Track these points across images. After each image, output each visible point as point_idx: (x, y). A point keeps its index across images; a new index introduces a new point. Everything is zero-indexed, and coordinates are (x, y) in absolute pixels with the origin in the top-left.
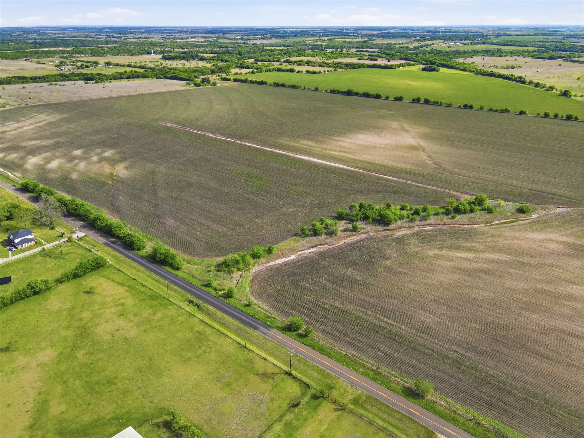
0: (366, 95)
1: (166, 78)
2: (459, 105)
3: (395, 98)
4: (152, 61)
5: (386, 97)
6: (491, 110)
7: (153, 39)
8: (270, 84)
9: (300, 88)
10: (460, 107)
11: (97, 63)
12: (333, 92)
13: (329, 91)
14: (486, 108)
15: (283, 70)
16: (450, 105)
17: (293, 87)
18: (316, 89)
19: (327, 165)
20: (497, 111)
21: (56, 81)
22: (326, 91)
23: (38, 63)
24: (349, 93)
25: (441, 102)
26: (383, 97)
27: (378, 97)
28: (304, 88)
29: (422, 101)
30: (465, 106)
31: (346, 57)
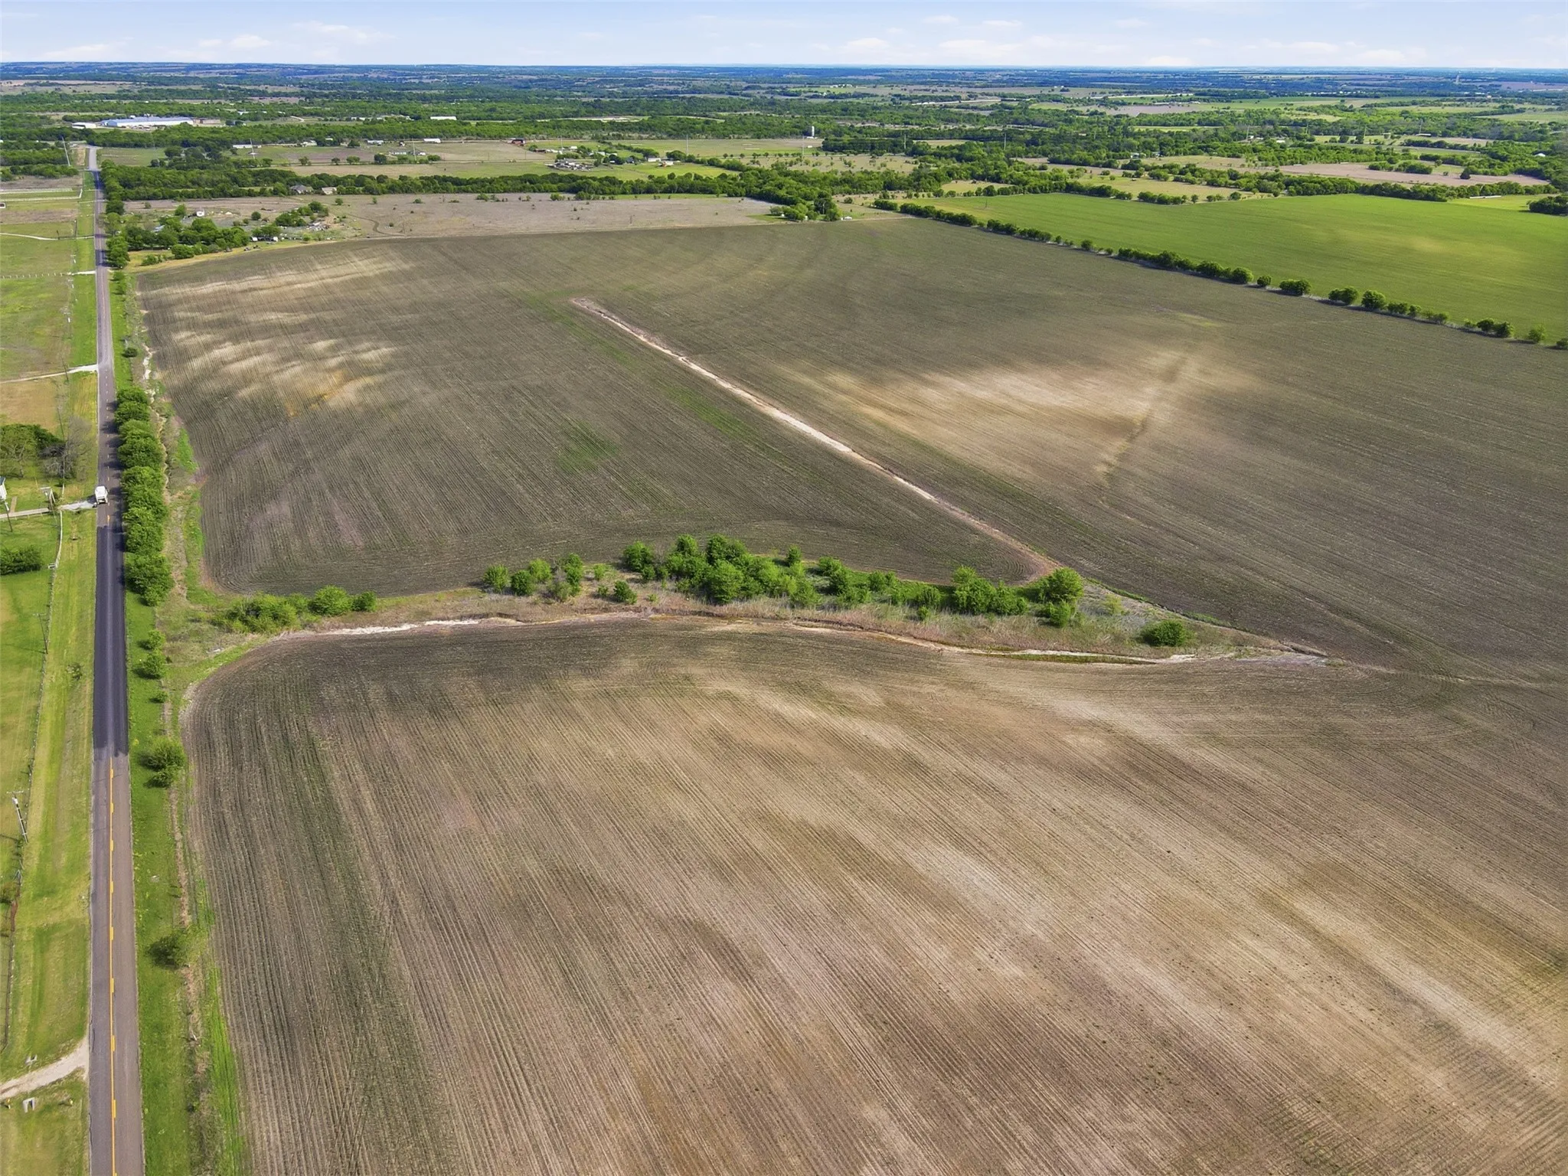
0: (1208, 272)
1: (750, 195)
2: (1467, 320)
3: (1283, 285)
4: (783, 153)
5: (1259, 282)
6: (1561, 343)
8: (981, 225)
9: (1048, 239)
10: (1467, 329)
11: (648, 154)
12: (1125, 255)
13: (1115, 254)
14: (1550, 338)
15: (1080, 191)
16: (1437, 320)
17: (1032, 235)
18: (1086, 247)
19: (802, 436)
21: (505, 191)
22: (1110, 252)
23: (533, 149)
24: (1162, 262)
25: (1413, 309)
26: (1253, 276)
27: (1239, 278)
28: (1058, 240)
29: (1358, 302)
30: (1486, 326)
31: (1338, 161)
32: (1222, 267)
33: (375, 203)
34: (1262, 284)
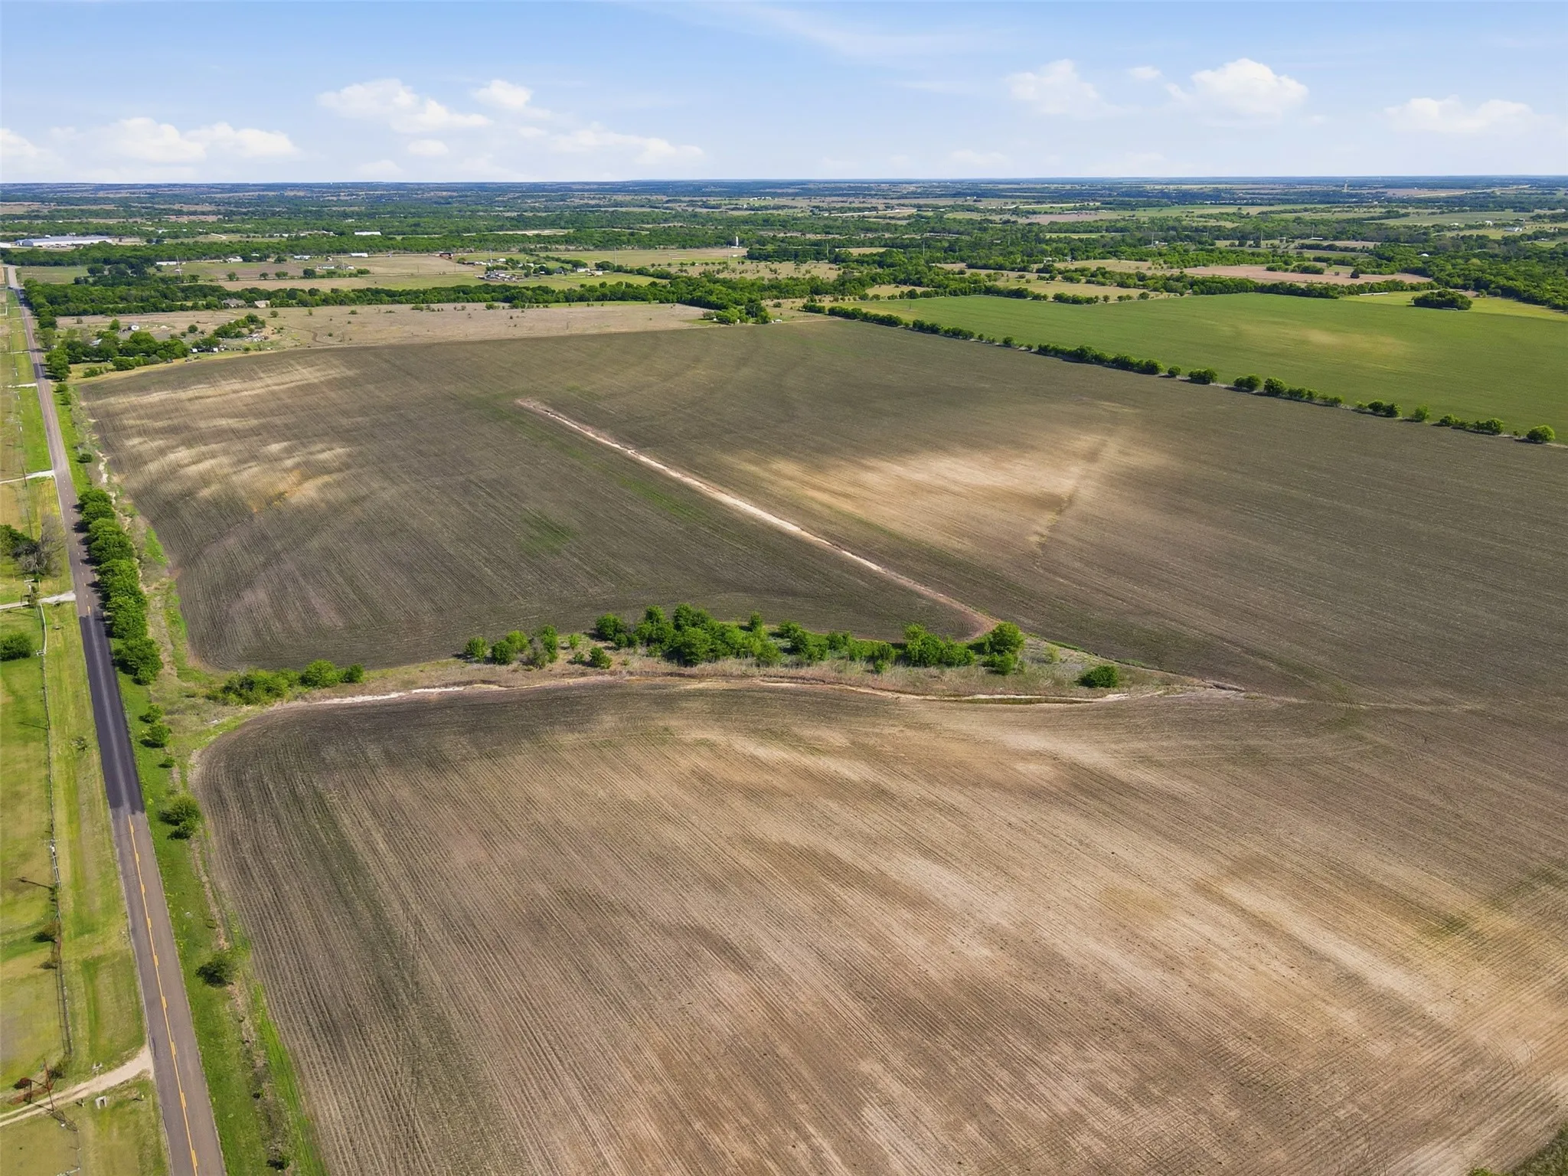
0: (1122, 364)
1: (680, 301)
2: (1359, 402)
3: (1191, 375)
4: (709, 262)
5: (1170, 372)
6: (1445, 423)
7: (791, 211)
8: (907, 325)
9: (972, 337)
10: (1360, 410)
11: (577, 265)
12: (1043, 351)
13: (1035, 349)
14: (1434, 416)
15: (998, 293)
16: (1334, 403)
17: (956, 334)
18: (1007, 343)
19: (752, 518)
20: (1461, 426)
21: (439, 302)
22: (1030, 347)
23: (462, 262)
24: (1079, 356)
25: (1310, 393)
26: (1164, 367)
27: (1151, 369)
28: (981, 337)
29: (1261, 388)
30: (1376, 408)
31: (1239, 263)
32: (1135, 359)
33: (311, 314)
34: (1172, 374)
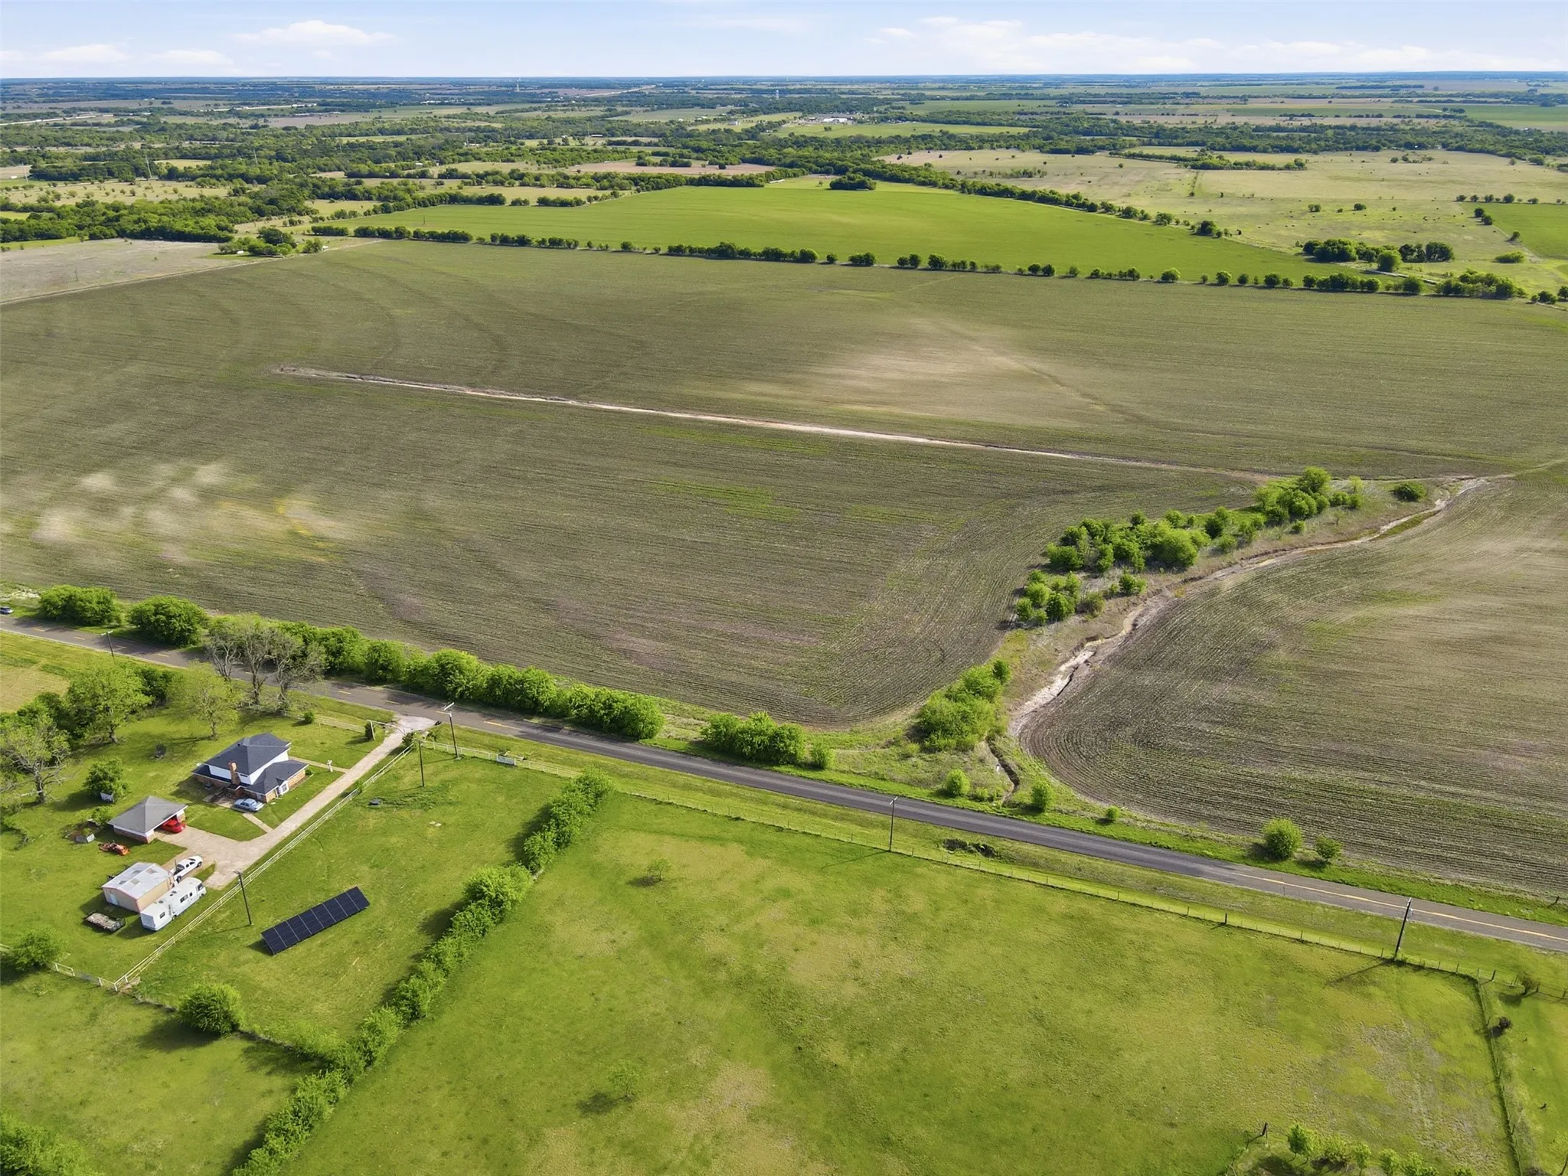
0: (773, 256)
2: (1018, 267)
3: (853, 259)
4: (6, 186)
5: (829, 258)
6: (1095, 275)
8: (483, 240)
9: (576, 245)
10: (1020, 273)
12: (676, 251)
13: (664, 250)
14: (1085, 272)
15: (467, 201)
16: (995, 270)
17: (554, 243)
18: (626, 248)
20: (1109, 277)
22: (657, 251)
24: (723, 252)
25: (973, 264)
26: (821, 257)
27: (806, 258)
28: (589, 245)
29: (925, 263)
30: (1034, 269)
32: (787, 249)
34: (831, 260)
